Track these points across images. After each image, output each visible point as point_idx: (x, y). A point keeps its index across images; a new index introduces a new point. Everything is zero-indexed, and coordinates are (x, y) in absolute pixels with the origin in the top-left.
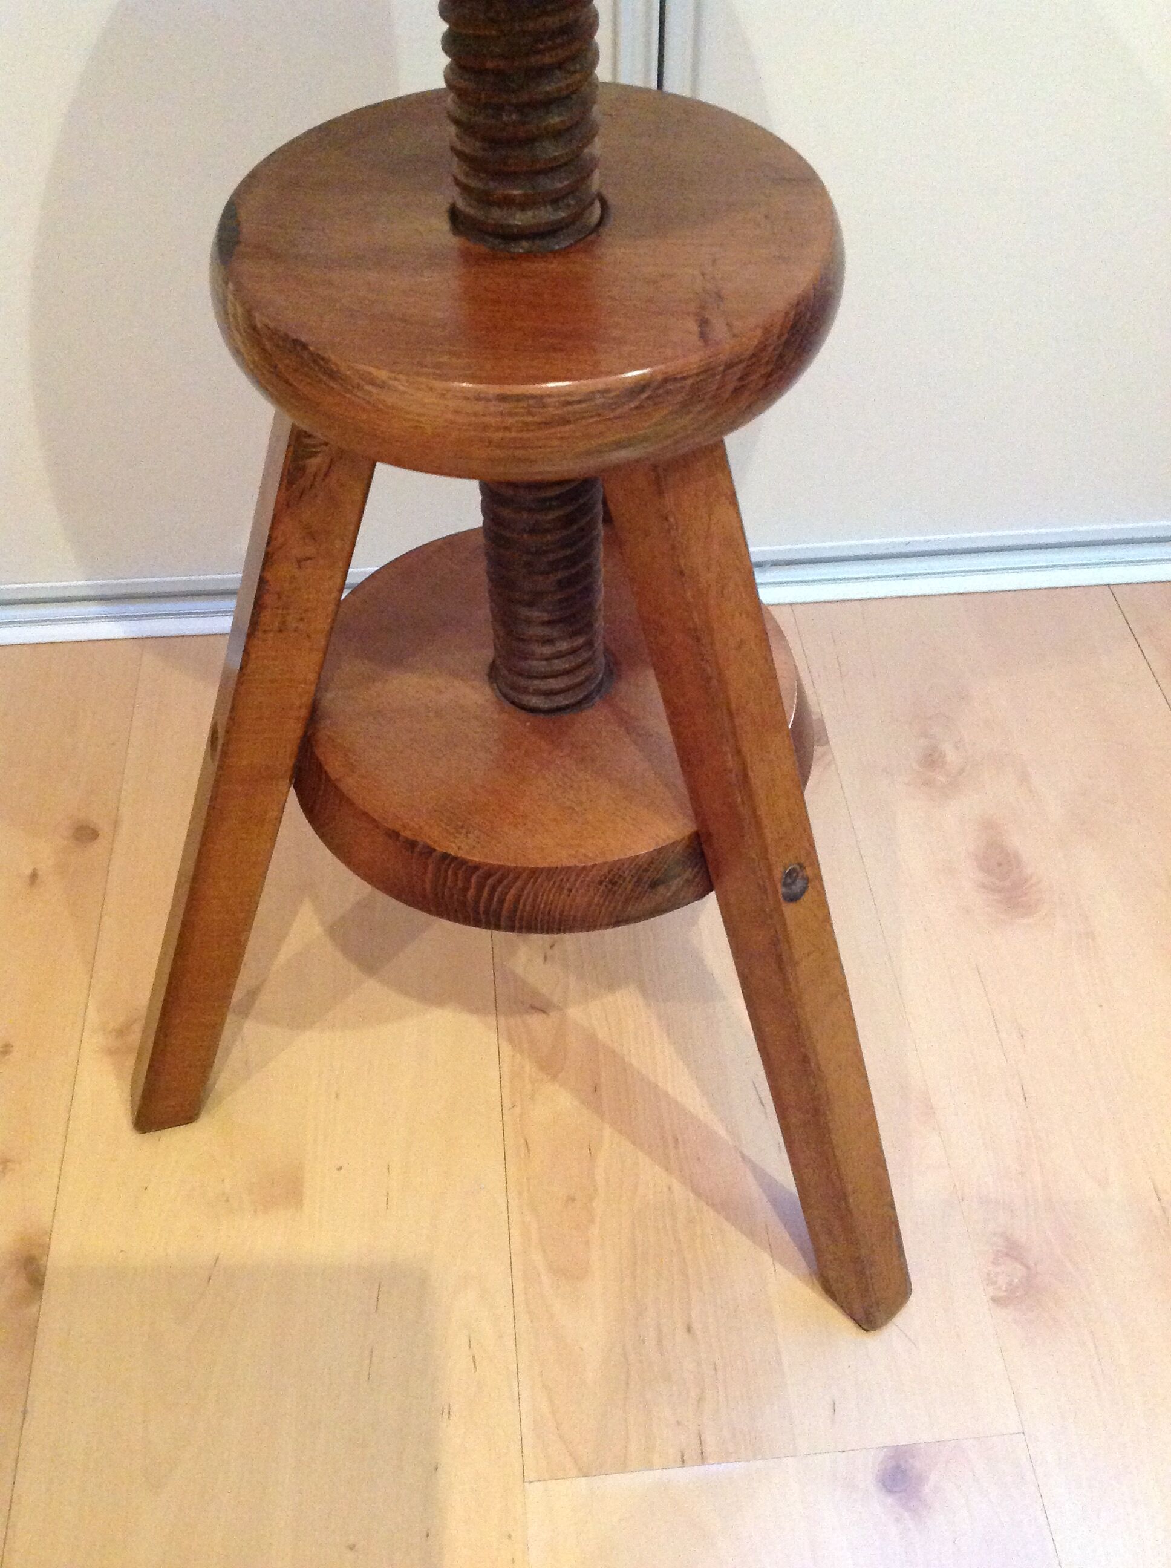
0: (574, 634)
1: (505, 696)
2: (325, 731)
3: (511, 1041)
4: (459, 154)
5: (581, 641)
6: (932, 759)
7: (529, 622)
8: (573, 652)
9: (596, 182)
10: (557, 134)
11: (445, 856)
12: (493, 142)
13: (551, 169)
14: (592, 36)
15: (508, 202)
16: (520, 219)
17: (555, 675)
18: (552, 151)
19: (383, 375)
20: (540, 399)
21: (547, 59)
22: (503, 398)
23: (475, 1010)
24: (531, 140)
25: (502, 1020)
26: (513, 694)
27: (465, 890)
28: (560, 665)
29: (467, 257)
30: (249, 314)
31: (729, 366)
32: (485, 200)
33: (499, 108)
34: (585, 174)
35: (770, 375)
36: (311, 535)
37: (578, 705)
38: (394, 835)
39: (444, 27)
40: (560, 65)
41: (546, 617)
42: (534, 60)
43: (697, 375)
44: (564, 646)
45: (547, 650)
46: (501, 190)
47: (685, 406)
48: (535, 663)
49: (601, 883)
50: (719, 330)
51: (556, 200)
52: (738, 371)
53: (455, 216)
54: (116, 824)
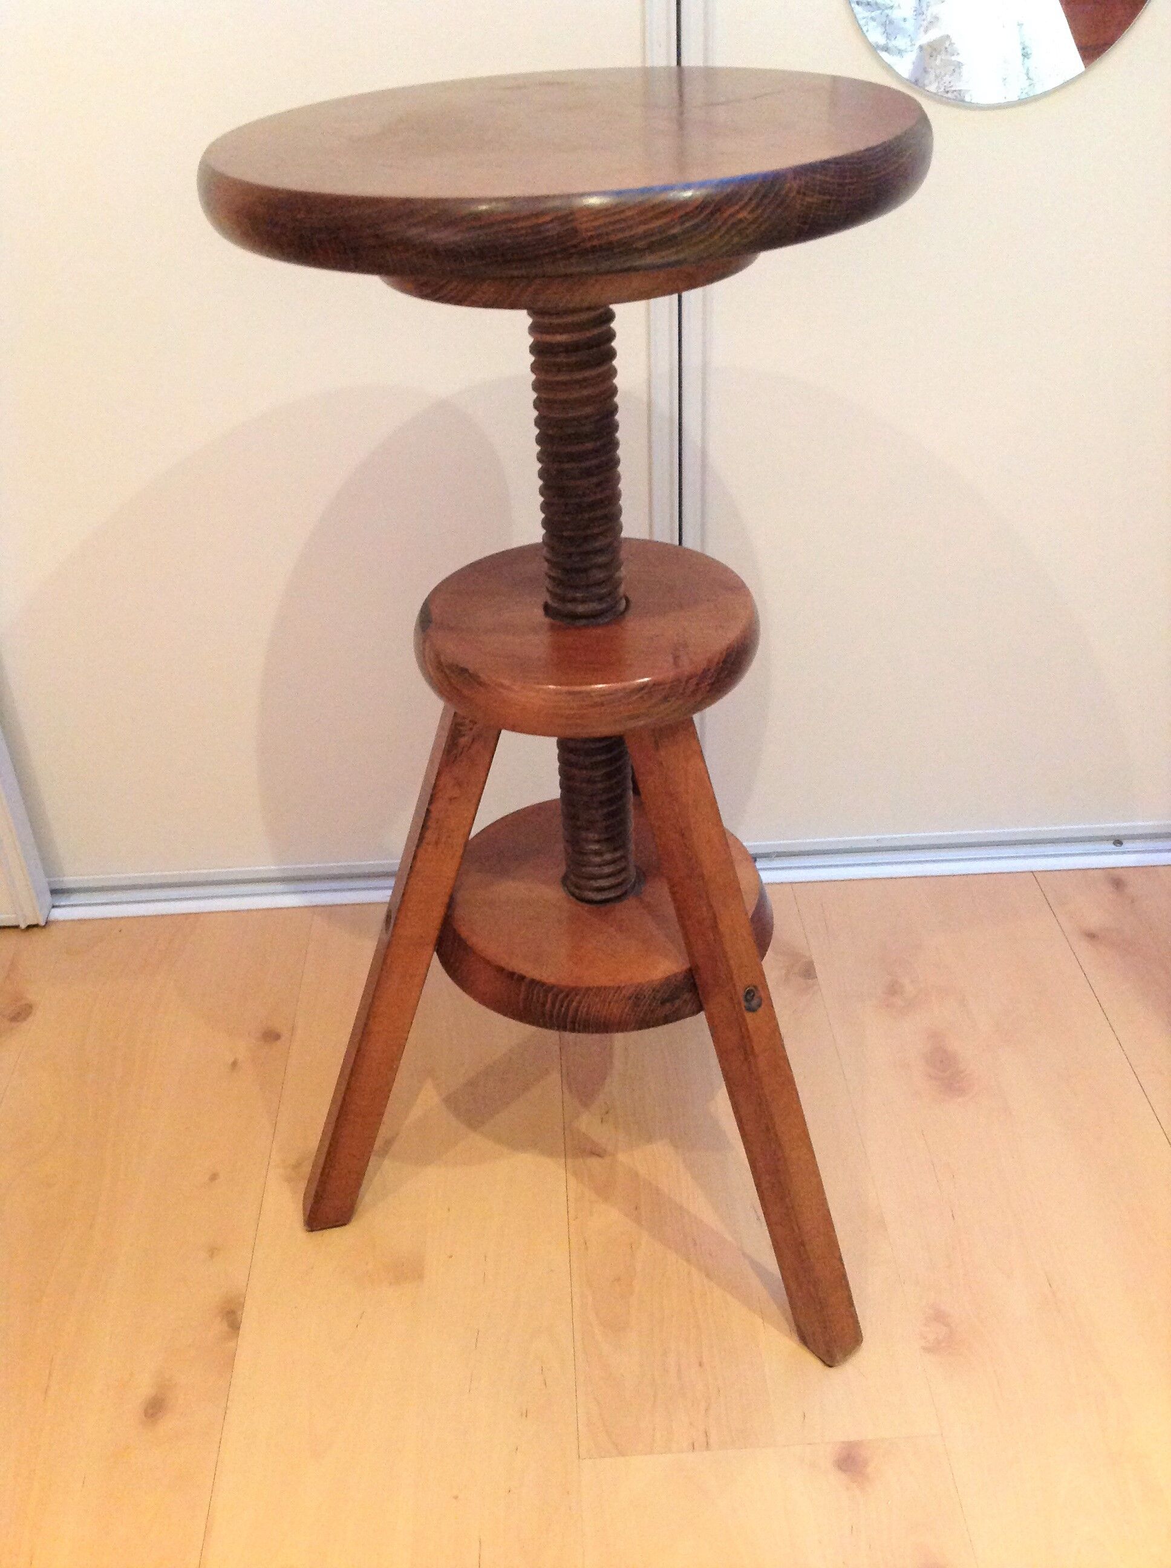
0: (615, 850)
1: (573, 895)
2: (459, 912)
3: (575, 1174)
4: (550, 577)
5: (618, 854)
6: (893, 989)
7: (587, 841)
8: (613, 862)
9: (622, 589)
10: (600, 567)
11: (533, 981)
12: (567, 571)
13: (599, 584)
14: (619, 519)
15: (574, 600)
16: (581, 609)
17: (601, 877)
18: (600, 575)
19: (506, 682)
20: (588, 694)
21: (596, 531)
22: (570, 693)
23: (551, 1153)
24: (585, 570)
25: (569, 1161)
26: (577, 891)
27: (544, 1005)
28: (607, 870)
29: (552, 627)
30: (437, 656)
31: (690, 678)
32: (563, 599)
33: (570, 555)
34: (617, 584)
35: (713, 684)
36: (459, 784)
37: (619, 898)
38: (501, 970)
39: (543, 516)
40: (601, 534)
41: (597, 837)
42: (589, 532)
43: (672, 682)
44: (608, 857)
45: (597, 859)
46: (570, 594)
47: (666, 699)
48: (590, 869)
49: (630, 998)
50: (685, 661)
51: (601, 599)
52: (694, 681)
53: (547, 608)
54: (293, 1029)
